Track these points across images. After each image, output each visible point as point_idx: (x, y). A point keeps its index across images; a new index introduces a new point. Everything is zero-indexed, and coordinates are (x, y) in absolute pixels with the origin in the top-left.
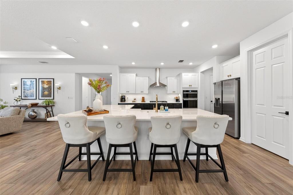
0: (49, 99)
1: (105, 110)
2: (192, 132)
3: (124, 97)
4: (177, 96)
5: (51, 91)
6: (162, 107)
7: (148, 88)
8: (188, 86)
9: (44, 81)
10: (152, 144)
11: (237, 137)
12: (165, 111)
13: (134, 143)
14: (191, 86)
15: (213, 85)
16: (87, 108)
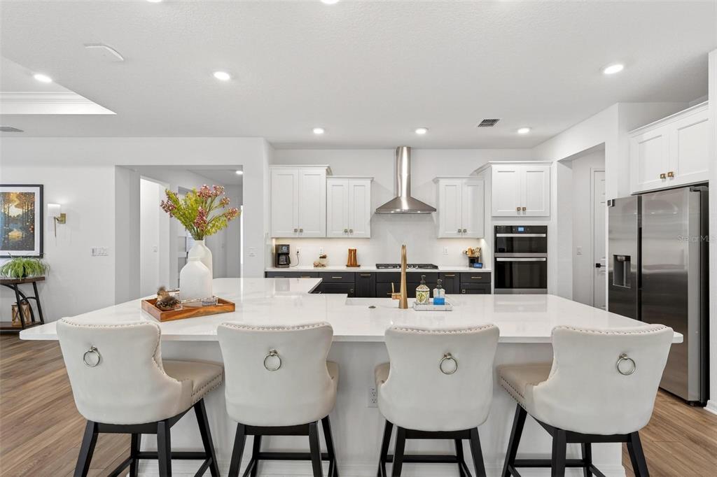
0: (26, 257)
1: (220, 301)
2: (534, 385)
3: (284, 250)
4: (473, 246)
5: (33, 229)
6: (422, 290)
7: (369, 218)
8: (513, 212)
9: (9, 193)
10: (389, 426)
11: (696, 399)
12: (435, 303)
13: (326, 422)
14: (524, 209)
15: (607, 208)
16: (159, 294)
